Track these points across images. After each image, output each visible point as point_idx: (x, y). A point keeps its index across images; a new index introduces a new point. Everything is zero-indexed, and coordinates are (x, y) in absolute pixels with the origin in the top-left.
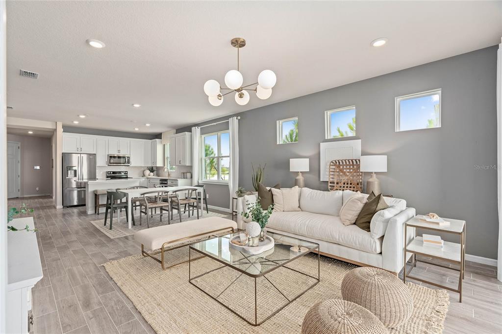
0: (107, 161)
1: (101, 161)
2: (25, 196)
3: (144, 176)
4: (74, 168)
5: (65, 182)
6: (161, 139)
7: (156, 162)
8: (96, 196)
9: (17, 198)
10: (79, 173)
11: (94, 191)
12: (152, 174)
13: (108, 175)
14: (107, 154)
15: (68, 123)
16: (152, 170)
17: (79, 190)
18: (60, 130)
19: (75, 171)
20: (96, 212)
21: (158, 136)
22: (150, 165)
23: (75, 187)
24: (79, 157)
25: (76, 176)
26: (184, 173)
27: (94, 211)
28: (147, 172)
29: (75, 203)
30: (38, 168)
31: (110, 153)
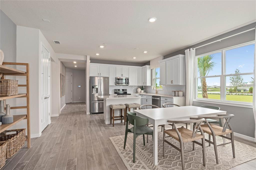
0: (115, 82)
1: (112, 82)
2: (74, 102)
3: (137, 92)
4: (96, 87)
5: (91, 96)
6: (150, 65)
7: (146, 83)
8: (111, 110)
9: (71, 103)
10: (99, 90)
11: (110, 106)
12: (143, 91)
13: (115, 92)
14: (115, 77)
15: (93, 57)
16: (142, 88)
17: (99, 102)
18: (88, 61)
19: (97, 89)
20: (111, 123)
21: (147, 63)
22: (141, 85)
23: (97, 100)
24: (99, 79)
25: (97, 93)
26: (175, 92)
27: (110, 122)
28: (139, 90)
29: (97, 111)
30: (80, 86)
31: (117, 76)
